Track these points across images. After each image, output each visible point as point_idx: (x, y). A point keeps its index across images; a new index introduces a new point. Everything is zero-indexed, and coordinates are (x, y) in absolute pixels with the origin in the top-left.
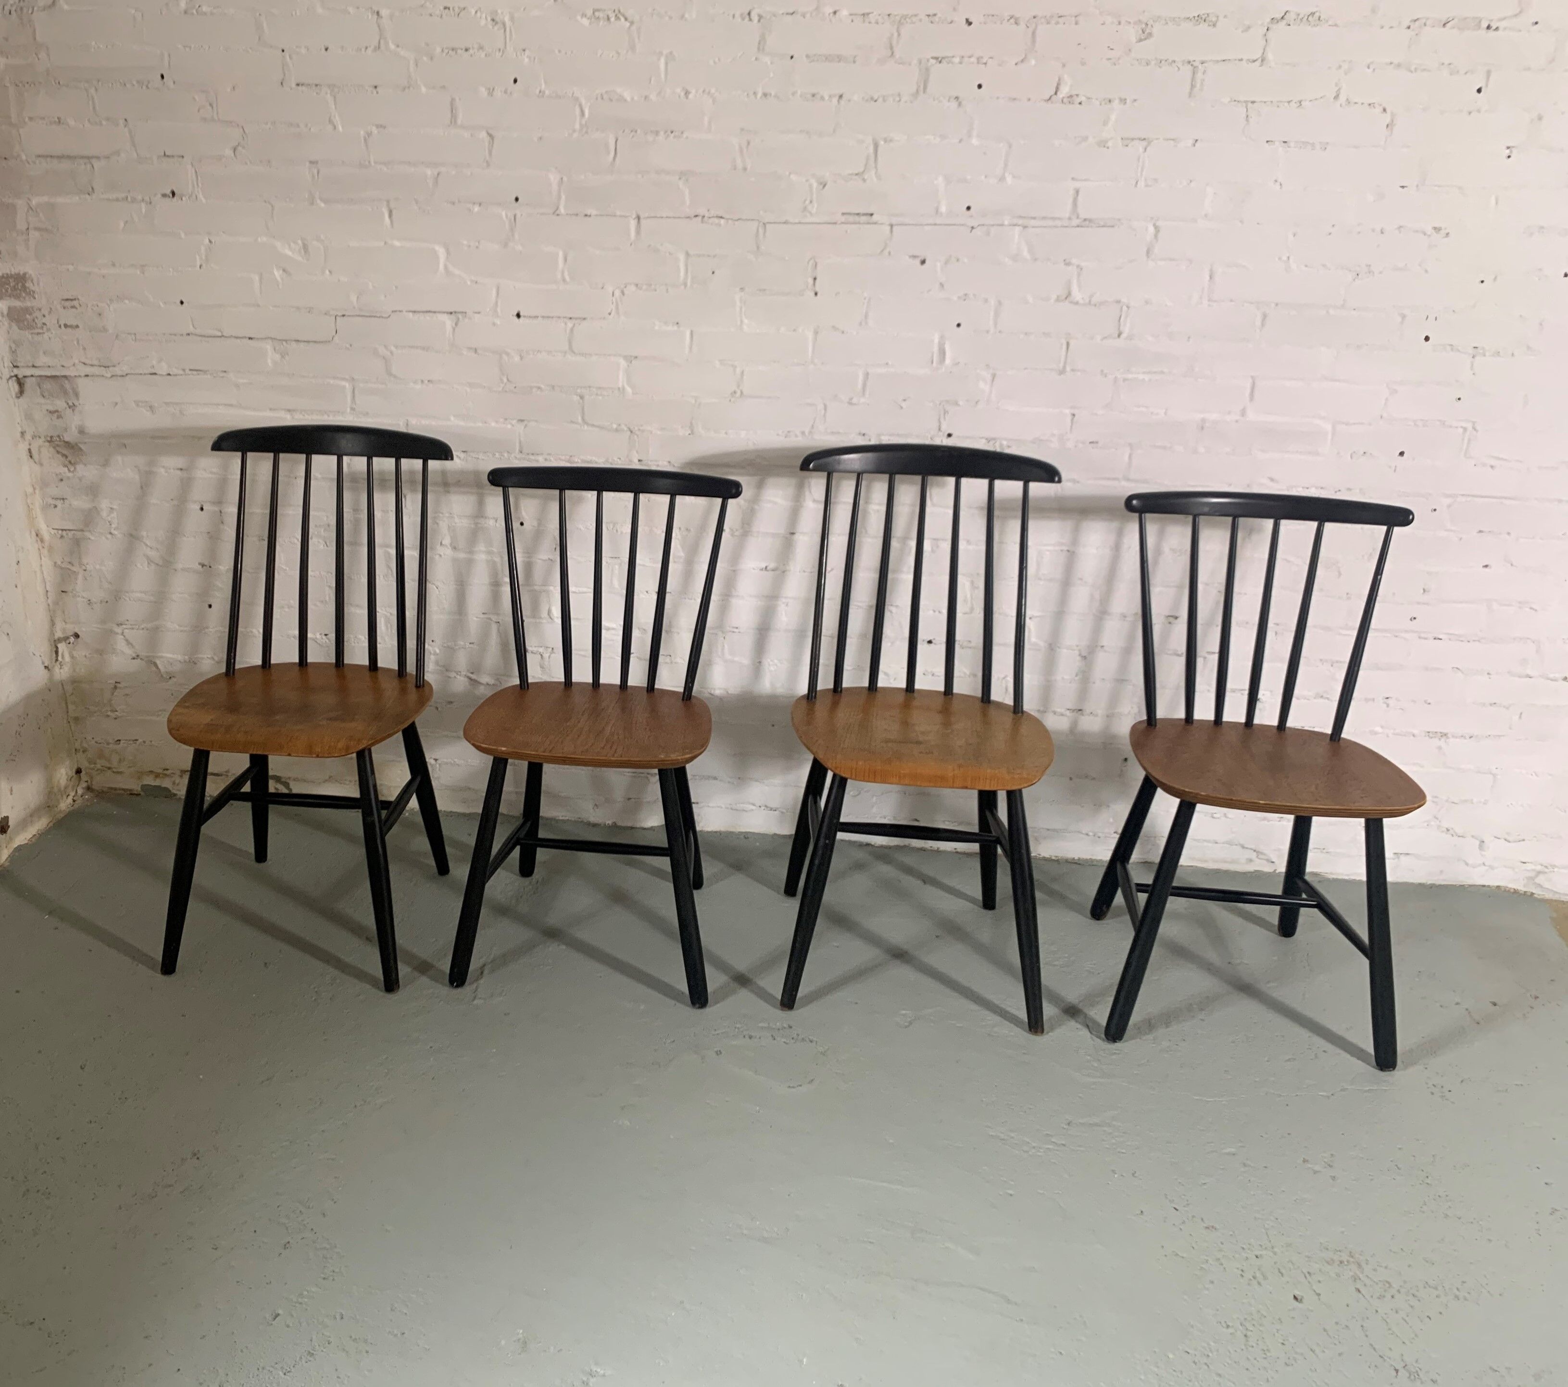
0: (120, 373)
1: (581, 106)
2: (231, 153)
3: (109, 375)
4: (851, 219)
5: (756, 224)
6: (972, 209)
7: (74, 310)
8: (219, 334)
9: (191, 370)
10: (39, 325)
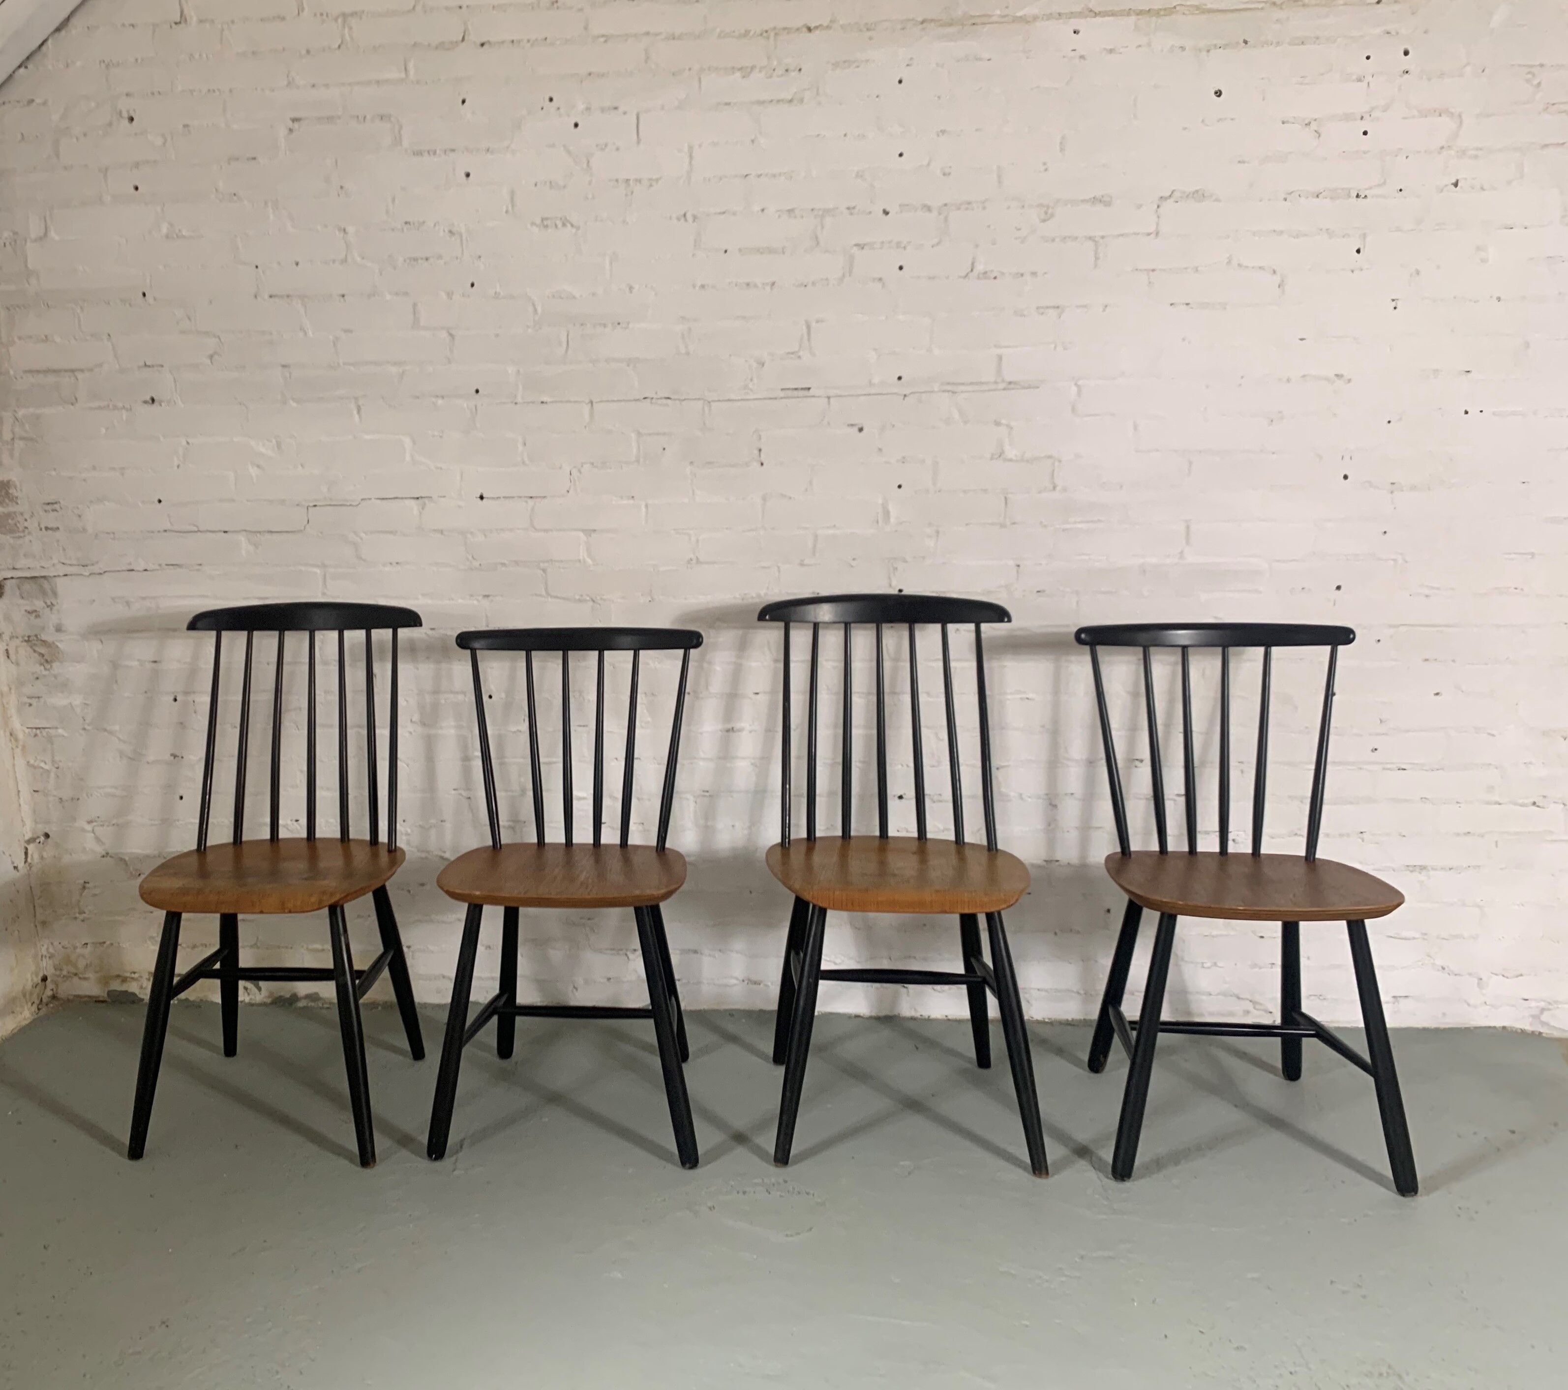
0: (97, 571)
1: (534, 305)
2: (209, 361)
3: (87, 574)
4: (790, 393)
5: (701, 402)
6: (903, 380)
7: (55, 513)
8: (196, 529)
9: (167, 565)
10: (21, 529)
